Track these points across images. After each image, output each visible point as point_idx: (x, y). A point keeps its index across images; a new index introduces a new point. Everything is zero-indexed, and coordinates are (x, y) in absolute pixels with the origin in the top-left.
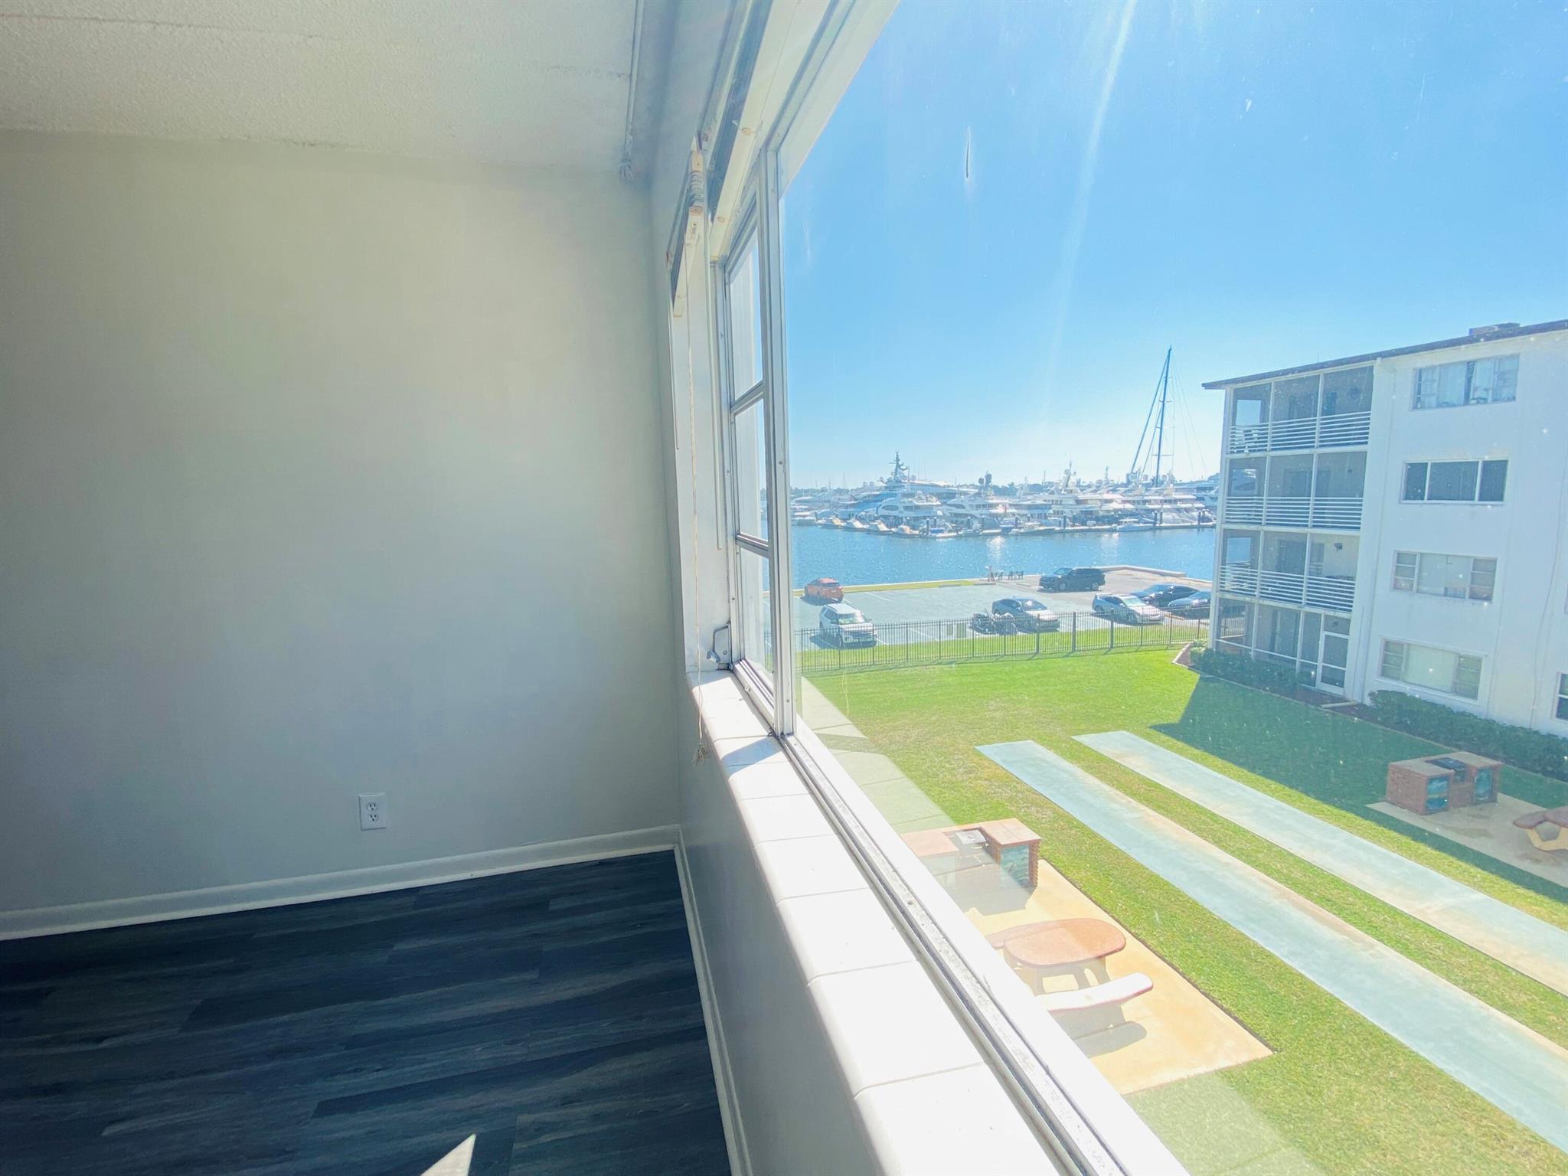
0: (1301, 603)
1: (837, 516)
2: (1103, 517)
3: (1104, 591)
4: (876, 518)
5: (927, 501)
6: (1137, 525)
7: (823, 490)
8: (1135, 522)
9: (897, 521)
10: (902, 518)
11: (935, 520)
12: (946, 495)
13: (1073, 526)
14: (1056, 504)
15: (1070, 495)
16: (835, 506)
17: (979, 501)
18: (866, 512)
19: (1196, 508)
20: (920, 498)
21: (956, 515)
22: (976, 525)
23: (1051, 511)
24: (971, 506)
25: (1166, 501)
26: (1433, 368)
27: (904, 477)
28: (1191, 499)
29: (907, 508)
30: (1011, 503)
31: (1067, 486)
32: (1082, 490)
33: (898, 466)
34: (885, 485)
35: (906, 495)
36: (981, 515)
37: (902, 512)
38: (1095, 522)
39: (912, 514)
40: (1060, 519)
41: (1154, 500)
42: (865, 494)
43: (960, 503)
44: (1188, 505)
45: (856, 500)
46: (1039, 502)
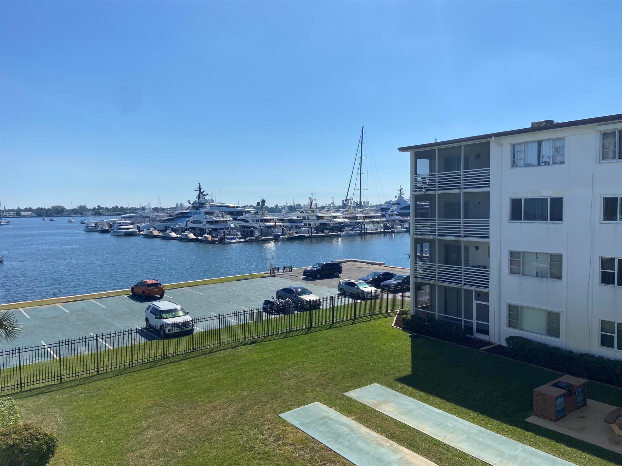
0: (461, 283)
1: (155, 228)
2: (333, 227)
3: (344, 278)
4: (186, 230)
5: (223, 218)
6: (352, 232)
7: (143, 209)
8: (351, 230)
9: (202, 232)
10: (206, 229)
11: (230, 230)
12: (235, 213)
13: (317, 233)
14: (305, 219)
15: (313, 214)
16: (153, 220)
17: (259, 217)
18: (179, 225)
19: (382, 221)
20: (217, 215)
21: (243, 227)
22: (257, 233)
23: (303, 224)
24: (253, 220)
25: (366, 217)
26: (520, 144)
27: (206, 201)
28: (379, 216)
29: (209, 222)
30: (279, 218)
31: (311, 208)
32: (320, 211)
33: (201, 193)
34: (192, 205)
35: (207, 213)
36: (260, 226)
37: (205, 225)
38: (329, 231)
39: (213, 226)
40: (308, 229)
41: (360, 216)
42: (178, 212)
43: (245, 219)
44: (378, 220)
45: (170, 216)
46: (295, 218)
